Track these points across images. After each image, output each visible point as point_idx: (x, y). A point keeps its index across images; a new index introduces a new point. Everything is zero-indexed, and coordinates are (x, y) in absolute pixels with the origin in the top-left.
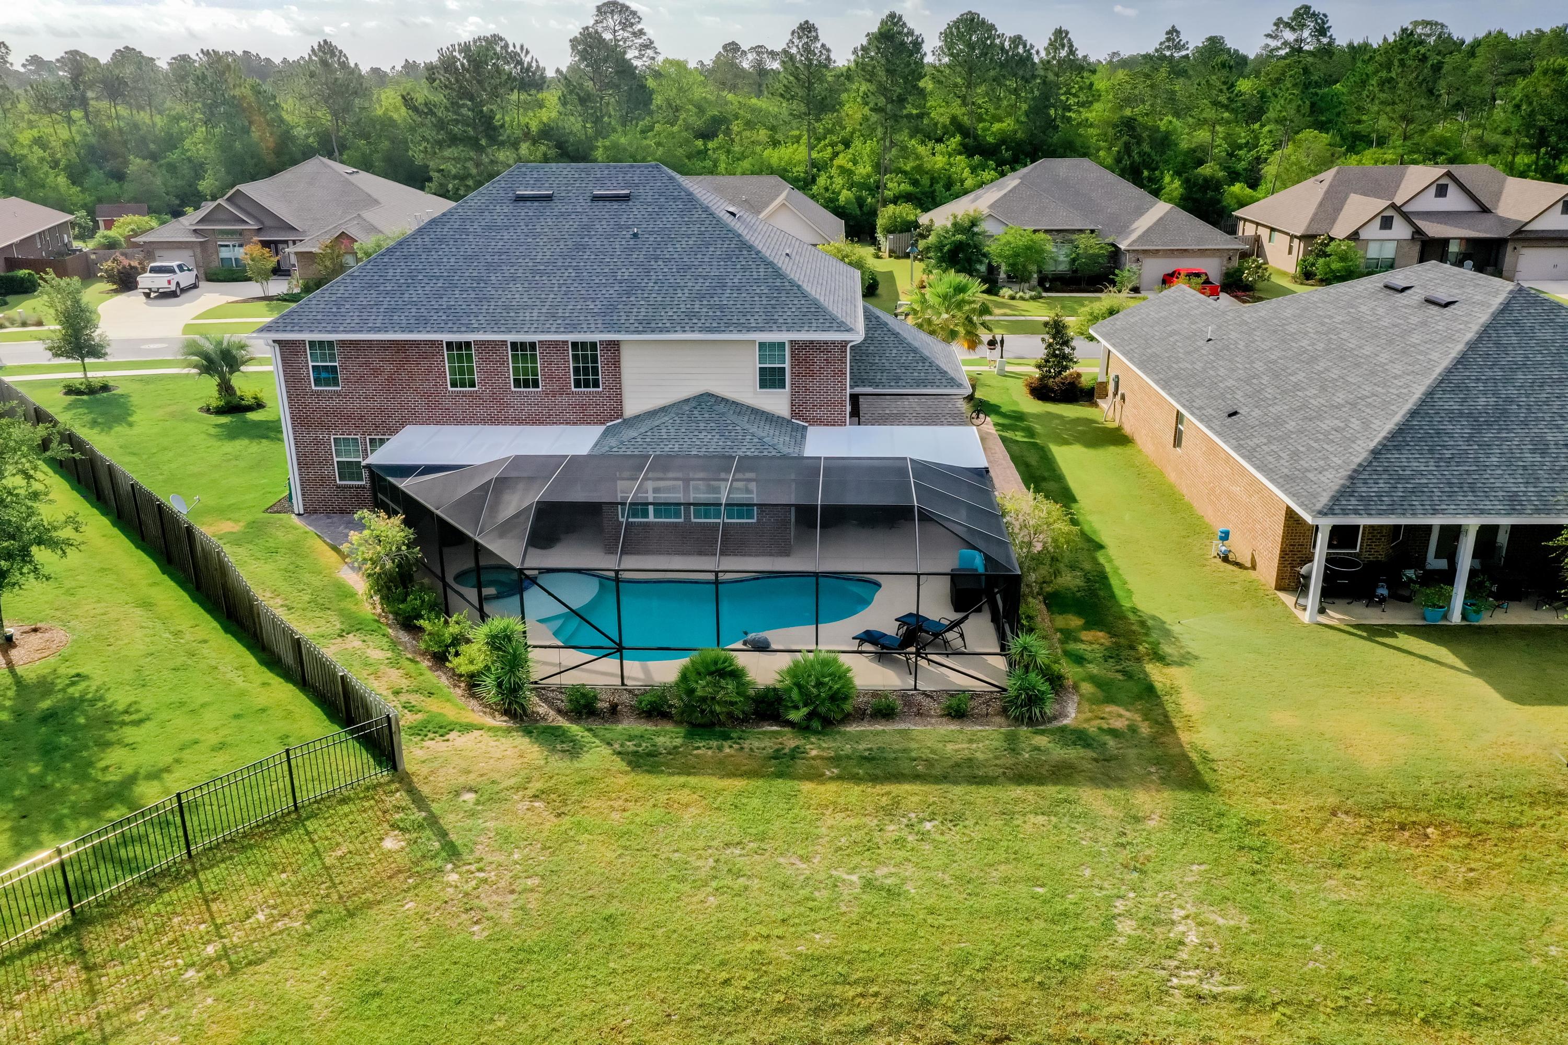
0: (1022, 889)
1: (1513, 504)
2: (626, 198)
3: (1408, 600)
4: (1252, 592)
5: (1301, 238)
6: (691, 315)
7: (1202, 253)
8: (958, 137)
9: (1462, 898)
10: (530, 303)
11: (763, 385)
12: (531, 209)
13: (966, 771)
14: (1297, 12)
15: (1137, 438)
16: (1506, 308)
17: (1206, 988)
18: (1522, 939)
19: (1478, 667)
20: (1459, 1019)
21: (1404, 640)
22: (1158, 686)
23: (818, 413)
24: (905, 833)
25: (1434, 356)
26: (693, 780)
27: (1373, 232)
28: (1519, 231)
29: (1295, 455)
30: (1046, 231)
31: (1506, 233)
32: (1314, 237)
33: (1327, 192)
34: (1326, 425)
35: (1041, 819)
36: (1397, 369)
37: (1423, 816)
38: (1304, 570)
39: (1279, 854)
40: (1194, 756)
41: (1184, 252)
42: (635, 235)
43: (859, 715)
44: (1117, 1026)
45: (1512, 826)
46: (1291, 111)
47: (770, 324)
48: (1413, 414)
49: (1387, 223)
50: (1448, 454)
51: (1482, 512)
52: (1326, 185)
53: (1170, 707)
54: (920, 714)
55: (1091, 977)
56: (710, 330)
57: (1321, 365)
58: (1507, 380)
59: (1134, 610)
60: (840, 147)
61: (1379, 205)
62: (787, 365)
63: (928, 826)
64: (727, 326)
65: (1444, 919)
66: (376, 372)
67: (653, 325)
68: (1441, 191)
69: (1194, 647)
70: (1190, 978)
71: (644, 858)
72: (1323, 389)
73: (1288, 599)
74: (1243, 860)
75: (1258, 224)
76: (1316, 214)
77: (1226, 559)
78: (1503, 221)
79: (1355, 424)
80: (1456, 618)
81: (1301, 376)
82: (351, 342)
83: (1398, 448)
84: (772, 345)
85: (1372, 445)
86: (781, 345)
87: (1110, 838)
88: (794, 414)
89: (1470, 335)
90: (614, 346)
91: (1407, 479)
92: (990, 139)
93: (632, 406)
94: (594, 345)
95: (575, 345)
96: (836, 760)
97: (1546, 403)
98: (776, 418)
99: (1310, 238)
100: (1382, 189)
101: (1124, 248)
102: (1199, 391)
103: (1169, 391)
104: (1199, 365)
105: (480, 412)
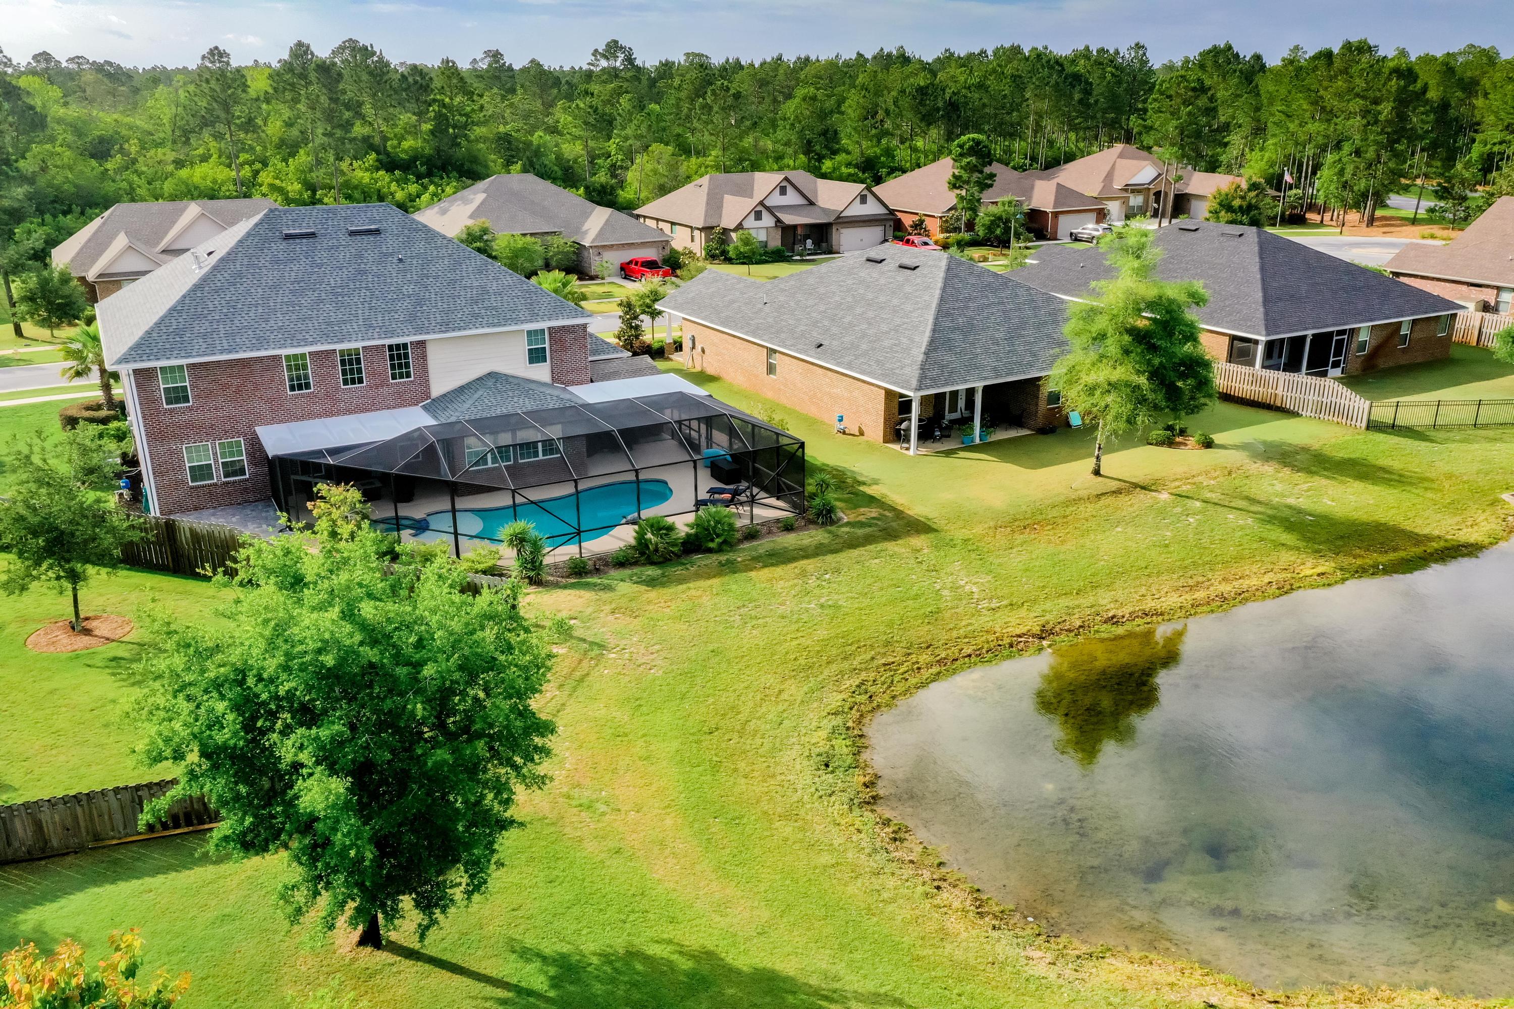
0: (892, 590)
1: (996, 372)
2: (377, 232)
3: (949, 436)
4: (871, 446)
5: (701, 230)
6: (476, 316)
7: (644, 245)
8: (374, 155)
9: (1063, 548)
10: (345, 318)
11: (531, 361)
12: (302, 246)
13: (824, 549)
14: (608, 45)
15: (723, 375)
16: (949, 269)
17: (993, 606)
18: (1093, 557)
19: (1004, 459)
20: (1089, 589)
21: (962, 454)
22: (874, 495)
23: (570, 377)
24: (819, 582)
25: (927, 298)
26: (691, 585)
27: (750, 223)
28: (838, 217)
29: (878, 362)
30: (532, 234)
31: (831, 219)
32: (713, 228)
33: (708, 194)
34: (887, 343)
35: (877, 561)
36: (908, 307)
37: (1029, 521)
38: (904, 426)
39: (985, 550)
40: (922, 519)
41: (631, 245)
42: (400, 260)
43: (740, 541)
44: (970, 628)
45: (1065, 517)
46: (643, 130)
47: (534, 318)
48: (934, 331)
49: (758, 216)
50: (958, 350)
51: (986, 378)
52: (705, 189)
53: (890, 503)
54: (770, 532)
55: (947, 615)
56: (494, 325)
57: (859, 310)
58: (967, 308)
59: (824, 464)
61: (751, 203)
62: (547, 345)
63: (827, 576)
64: (506, 321)
65: (1062, 557)
66: (225, 387)
67: (451, 326)
68: (783, 191)
69: (875, 475)
70: (985, 604)
71: (703, 624)
72: (870, 324)
73: (896, 447)
74: (973, 555)
75: (658, 220)
76: (706, 211)
77: (844, 433)
78: (825, 211)
79: (904, 340)
80: (977, 441)
81: (848, 319)
82: (201, 364)
83: (935, 350)
84: (536, 331)
85: (923, 349)
86: (542, 331)
87: (912, 561)
88: (554, 379)
89: (940, 285)
90: (422, 344)
91: (947, 366)
92: (403, 156)
93: (437, 390)
94: (405, 346)
95: (391, 347)
96: (756, 559)
97: (988, 318)
98: (544, 384)
99: (707, 229)
100: (745, 191)
101: (587, 245)
102: (783, 336)
103: (760, 338)
104: (770, 320)
105: (317, 408)
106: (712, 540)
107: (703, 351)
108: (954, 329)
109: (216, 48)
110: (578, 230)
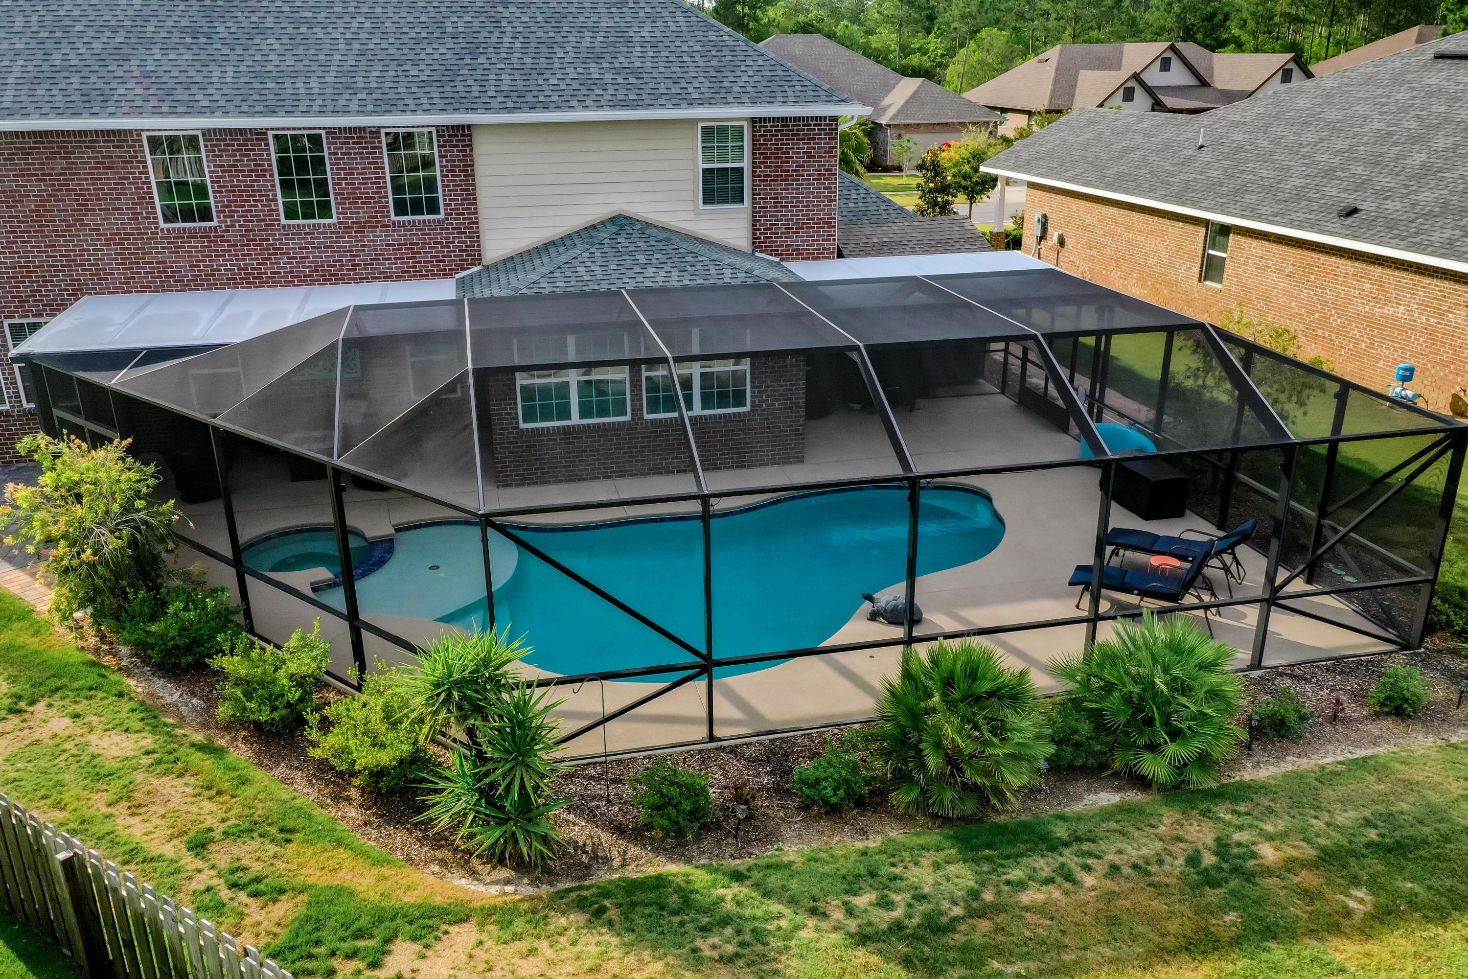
6: (589, 83)
7: (962, 126)
11: (709, 197)
23: (795, 240)
27: (1116, 104)
32: (1060, 111)
33: (1057, 70)
46: (974, 8)
47: (720, 96)
49: (1129, 94)
52: (1053, 63)
54: (1339, 718)
61: (1118, 78)
62: (746, 164)
64: (656, 97)
66: (11, 197)
67: (529, 99)
68: (1165, 65)
76: (1053, 91)
84: (723, 128)
86: (737, 127)
88: (756, 243)
90: (463, 135)
93: (496, 245)
94: (426, 138)
95: (392, 136)
98: (735, 252)
100: (1110, 64)
101: (884, 122)
102: (1249, 198)
103: (1194, 205)
104: (1213, 173)
105: (226, 265)
107: (1062, 242)
110: (878, 105)
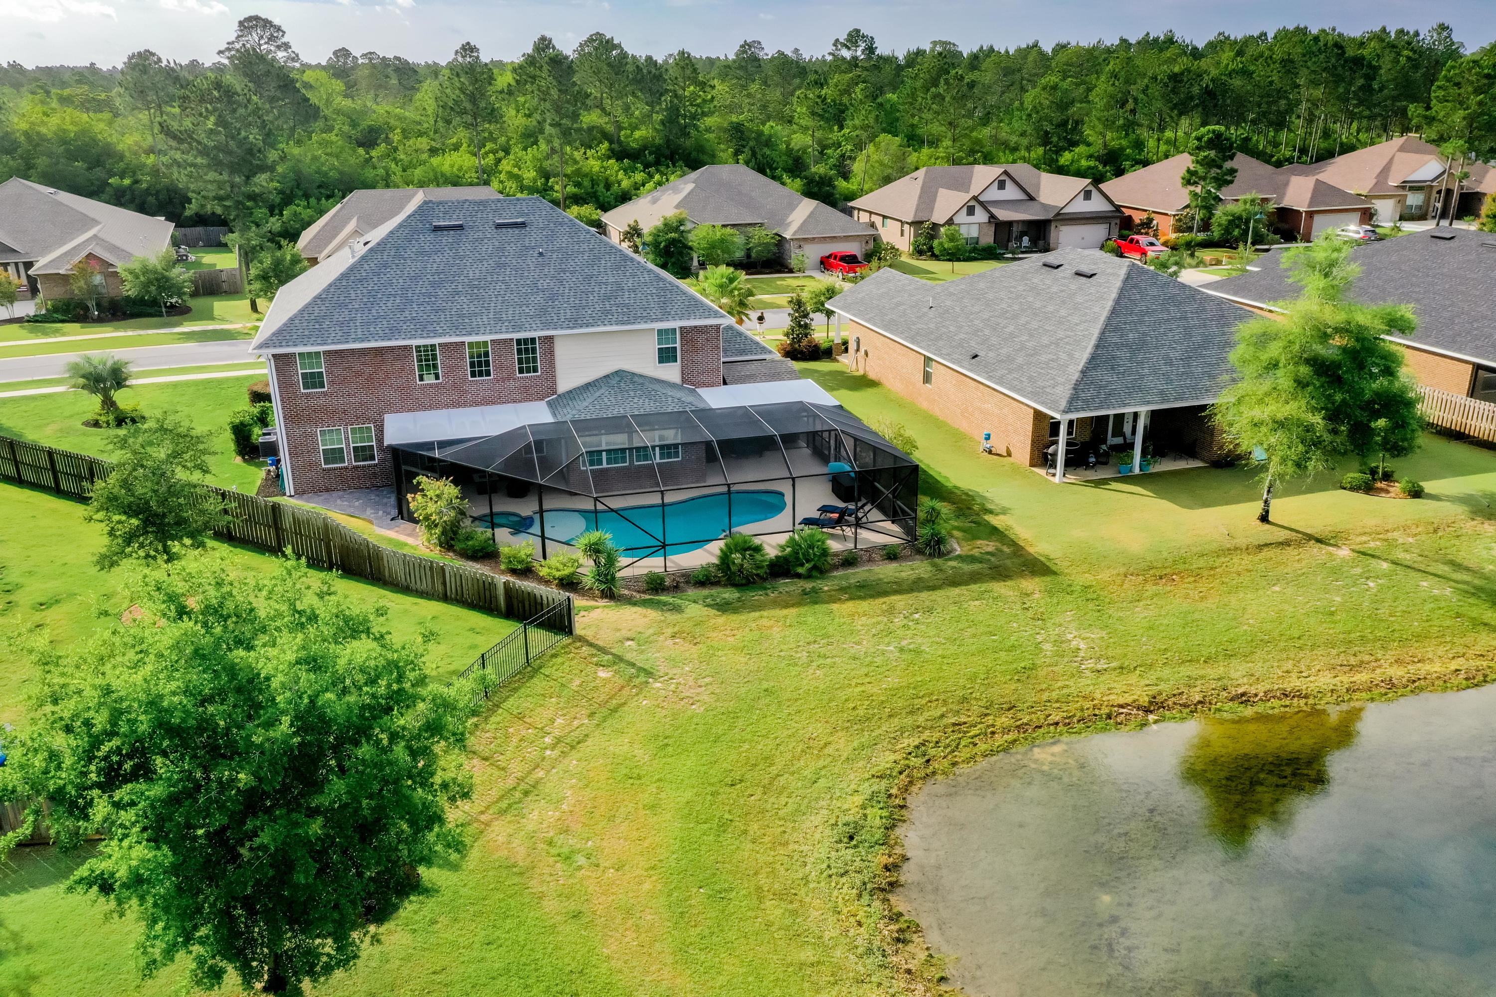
0: (985, 638)
1: (1163, 396)
2: (523, 225)
3: (1106, 463)
4: (1015, 470)
5: (911, 224)
6: (606, 312)
7: (847, 238)
8: (606, 145)
9: (1202, 605)
10: (477, 311)
11: (661, 361)
12: (448, 238)
13: (922, 585)
14: (850, 35)
15: (883, 380)
16: (1128, 277)
17: (1099, 667)
18: (1235, 619)
19: (1160, 494)
20: (1220, 658)
21: (1115, 485)
22: (999, 527)
23: (703, 378)
24: (905, 621)
25: (1096, 309)
26: (765, 613)
27: (962, 218)
28: (1058, 214)
29: (1031, 378)
30: (733, 226)
31: (1050, 216)
32: (922, 222)
33: (922, 187)
34: (1044, 358)
35: (977, 603)
36: (1075, 319)
37: (1168, 570)
38: (1051, 450)
39: (1107, 600)
40: (1043, 559)
41: (833, 238)
42: (541, 254)
43: (835, 567)
44: (1065, 691)
45: (1212, 569)
46: (871, 120)
47: (666, 315)
48: (1097, 347)
49: (971, 211)
50: (1122, 369)
51: (1149, 403)
52: (920, 181)
53: (1013, 537)
54: (870, 560)
55: (1042, 673)
56: (624, 323)
57: (1023, 320)
58: (1141, 322)
59: (955, 487)
60: (501, 154)
61: (963, 198)
62: (678, 345)
63: (917, 616)
64: (636, 320)
65: (1197, 616)
66: (358, 374)
67: (580, 322)
68: (1002, 185)
69: (1006, 504)
70: (1090, 664)
71: (764, 657)
72: (1031, 336)
73: (1041, 472)
74: (1091, 605)
75: (871, 213)
76: (918, 205)
77: (990, 452)
78: (1045, 207)
79: (1063, 356)
80: (1137, 471)
81: (1011, 328)
82: (336, 352)
83: (1094, 368)
84: (667, 331)
85: (1080, 368)
86: (674, 331)
87: (1018, 606)
88: (684, 380)
89: (1114, 295)
90: (550, 339)
91: (1105, 387)
92: (634, 145)
93: (563, 386)
94: (533, 340)
95: (519, 342)
96: (843, 590)
97: (1165, 334)
98: (673, 385)
99: (917, 224)
100: (962, 185)
101: (788, 237)
102: (941, 343)
103: (918, 344)
104: (932, 326)
105: (444, 399)
106: (802, 565)
107: (866, 354)
108: (1119, 346)
109: (468, 43)
110: (783, 223)
